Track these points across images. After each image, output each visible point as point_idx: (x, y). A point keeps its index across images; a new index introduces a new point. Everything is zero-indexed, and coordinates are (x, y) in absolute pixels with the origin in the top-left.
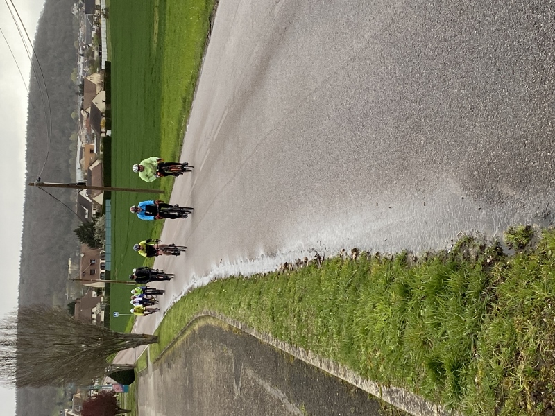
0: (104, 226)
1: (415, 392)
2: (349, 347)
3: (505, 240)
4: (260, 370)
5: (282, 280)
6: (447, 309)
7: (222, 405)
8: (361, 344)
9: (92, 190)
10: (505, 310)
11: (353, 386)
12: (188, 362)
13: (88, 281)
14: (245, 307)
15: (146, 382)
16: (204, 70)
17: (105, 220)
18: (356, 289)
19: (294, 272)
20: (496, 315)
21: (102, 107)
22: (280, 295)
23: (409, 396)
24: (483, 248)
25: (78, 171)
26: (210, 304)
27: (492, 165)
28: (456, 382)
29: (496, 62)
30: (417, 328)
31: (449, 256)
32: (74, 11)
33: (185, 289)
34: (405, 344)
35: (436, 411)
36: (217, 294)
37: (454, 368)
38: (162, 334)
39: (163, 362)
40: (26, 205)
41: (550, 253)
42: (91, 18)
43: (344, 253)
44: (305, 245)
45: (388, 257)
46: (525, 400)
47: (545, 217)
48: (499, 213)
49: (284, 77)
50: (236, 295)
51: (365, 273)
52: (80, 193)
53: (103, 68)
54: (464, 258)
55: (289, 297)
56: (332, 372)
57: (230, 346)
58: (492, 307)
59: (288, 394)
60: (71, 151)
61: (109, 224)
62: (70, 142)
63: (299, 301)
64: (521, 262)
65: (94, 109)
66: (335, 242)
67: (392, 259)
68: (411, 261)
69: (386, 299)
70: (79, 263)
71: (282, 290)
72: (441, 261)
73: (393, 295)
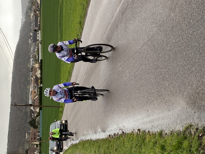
0: (39, 120)
5: (108, 142)
9: (35, 107)
13: (33, 142)
17: (39, 118)
19: (113, 138)
21: (39, 76)
22: (108, 148)
24: (197, 129)
25: (30, 100)
26: (79, 151)
27: (200, 94)
31: (182, 133)
32: (29, 42)
33: (70, 144)
36: (82, 147)
40: (10, 113)
42: (36, 44)
43: (134, 131)
44: (117, 128)
45: (153, 133)
50: (90, 147)
51: (144, 140)
52: (31, 108)
53: (40, 62)
54: (189, 134)
55: (111, 149)
60: (27, 92)
61: (41, 120)
62: (27, 89)
63: (116, 151)
65: (36, 77)
66: (130, 126)
67: (155, 134)
68: (164, 135)
69: (154, 151)
70: (30, 135)
71: (108, 146)
72: (178, 135)
73: (157, 150)
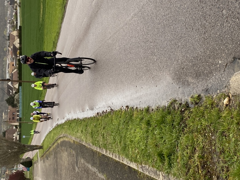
0: (19, 98)
1: (152, 167)
2: (125, 148)
3: (190, 101)
4: (87, 160)
5: (96, 120)
6: (166, 130)
7: (70, 175)
8: (130, 147)
9: (13, 82)
10: (190, 131)
11: (126, 165)
12: (56, 157)
13: (12, 122)
14: (80, 132)
15: (37, 166)
16: (62, 29)
17: (19, 95)
18: (127, 123)
19: (101, 116)
20: (186, 133)
21: (18, 46)
22: (95, 126)
23: (150, 169)
24: (180, 104)
25: (7, 74)
26: (65, 131)
27: (184, 69)
28: (170, 162)
29: (185, 25)
30: (153, 139)
31: (167, 108)
32: (5, 4)
33: (54, 125)
34: (148, 147)
35: (161, 175)
36: (68, 127)
37: (169, 156)
38: (44, 145)
39: (45, 157)
41: (208, 106)
42: (13, 7)
43: (122, 108)
44: (106, 105)
45: (141, 109)
46: (198, 169)
47: (206, 91)
48: (187, 90)
49: (97, 32)
50: (76, 127)
51: (131, 116)
52: (8, 83)
53: (18, 29)
54: (173, 109)
55: (99, 127)
56: (117, 159)
57: (74, 149)
58: (185, 130)
59: (99, 170)
60: (4, 65)
61: (21, 97)
62: (4, 61)
63: (103, 129)
64: (197, 110)
65: (14, 47)
66: (119, 103)
67: (143, 110)
68: (151, 111)
69: (140, 127)
70: (7, 114)
71: (96, 124)
72: (163, 110)
73: (143, 125)
